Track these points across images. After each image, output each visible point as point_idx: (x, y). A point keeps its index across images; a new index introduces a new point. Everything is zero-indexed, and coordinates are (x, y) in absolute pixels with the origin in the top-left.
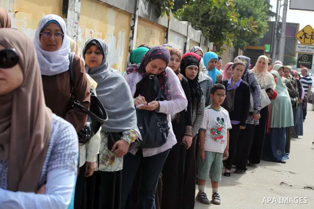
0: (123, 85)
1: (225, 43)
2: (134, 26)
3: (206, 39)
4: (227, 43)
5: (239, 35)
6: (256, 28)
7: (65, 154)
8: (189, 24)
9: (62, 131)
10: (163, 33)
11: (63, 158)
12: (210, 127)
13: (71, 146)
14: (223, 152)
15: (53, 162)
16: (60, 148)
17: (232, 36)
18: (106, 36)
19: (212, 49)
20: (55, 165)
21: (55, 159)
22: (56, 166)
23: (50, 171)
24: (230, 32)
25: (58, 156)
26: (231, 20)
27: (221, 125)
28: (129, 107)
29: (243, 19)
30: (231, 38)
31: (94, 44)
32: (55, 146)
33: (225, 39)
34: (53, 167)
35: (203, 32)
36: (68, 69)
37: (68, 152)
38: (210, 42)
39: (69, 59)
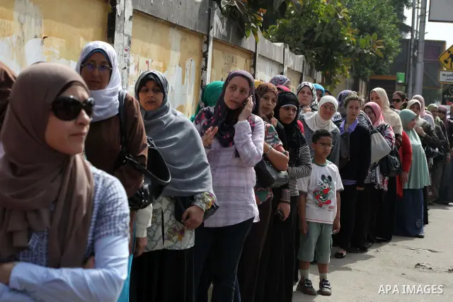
0: (192, 133)
1: (338, 71)
2: (207, 51)
3: (312, 67)
4: (341, 72)
5: (357, 60)
6: (382, 50)
7: (115, 217)
8: (285, 47)
9: (108, 188)
10: (248, 61)
11: (112, 222)
12: (313, 189)
13: (120, 206)
14: (332, 223)
15: (101, 228)
16: (107, 210)
17: (348, 61)
18: (168, 67)
19: (320, 81)
20: (103, 231)
21: (103, 224)
22: (105, 232)
23: (97, 238)
24: (345, 56)
25: (106, 219)
26: (346, 38)
27: (327, 186)
28: (200, 162)
29: (363, 37)
30: (346, 64)
31: (151, 79)
32: (102, 207)
33: (338, 67)
34: (102, 233)
35: (306, 57)
36: (117, 112)
37: (118, 214)
38: (318, 71)
39: (119, 99)
